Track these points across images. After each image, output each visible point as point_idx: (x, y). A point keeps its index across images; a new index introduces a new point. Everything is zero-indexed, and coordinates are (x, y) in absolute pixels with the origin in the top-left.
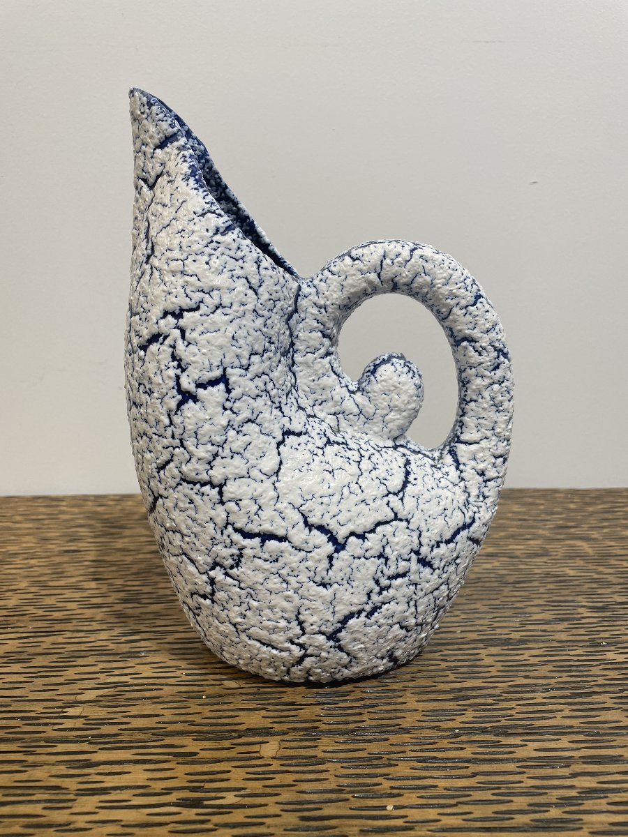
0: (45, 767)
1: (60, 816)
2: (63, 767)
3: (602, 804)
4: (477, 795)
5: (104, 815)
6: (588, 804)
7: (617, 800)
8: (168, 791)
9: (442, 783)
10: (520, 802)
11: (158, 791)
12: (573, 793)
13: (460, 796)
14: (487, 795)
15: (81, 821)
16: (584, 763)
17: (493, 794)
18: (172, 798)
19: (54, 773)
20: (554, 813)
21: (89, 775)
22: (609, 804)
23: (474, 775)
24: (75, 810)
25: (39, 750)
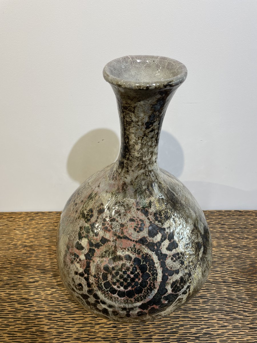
0: (88, 318)
1: (93, 330)
2: (91, 318)
3: (182, 328)
4: (162, 326)
5: (101, 330)
6: (180, 328)
7: (185, 327)
8: (110, 324)
9: (156, 323)
10: (169, 327)
11: (108, 324)
12: (178, 325)
13: (159, 325)
14: (164, 326)
15: (97, 331)
16: (182, 318)
17: (165, 325)
18: (111, 326)
19: (90, 319)
20: (174, 330)
21: (96, 320)
22: (184, 328)
23: (162, 321)
24: (96, 328)
25: (85, 313)
